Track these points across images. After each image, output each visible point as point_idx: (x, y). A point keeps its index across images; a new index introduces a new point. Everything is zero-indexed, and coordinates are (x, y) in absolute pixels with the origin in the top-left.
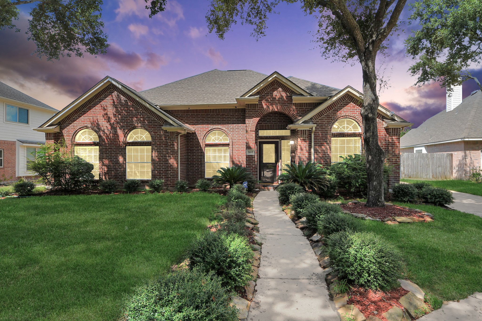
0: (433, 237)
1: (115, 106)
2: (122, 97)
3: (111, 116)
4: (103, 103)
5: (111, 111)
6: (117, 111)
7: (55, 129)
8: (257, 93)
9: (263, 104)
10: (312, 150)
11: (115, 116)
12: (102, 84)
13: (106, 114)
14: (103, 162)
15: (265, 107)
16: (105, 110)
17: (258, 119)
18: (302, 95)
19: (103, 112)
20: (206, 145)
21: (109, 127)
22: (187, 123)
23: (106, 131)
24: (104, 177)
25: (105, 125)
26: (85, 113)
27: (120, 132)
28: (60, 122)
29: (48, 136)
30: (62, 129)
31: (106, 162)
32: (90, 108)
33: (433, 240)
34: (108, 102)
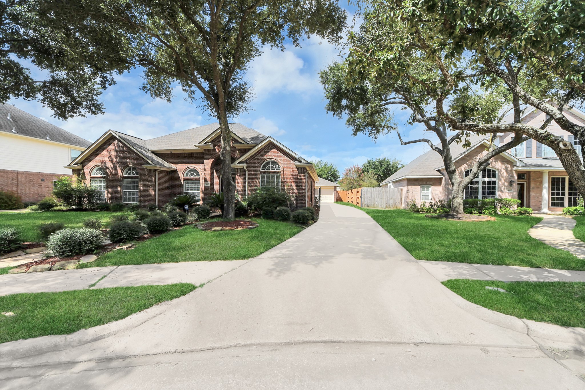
1: (116, 150)
2: (121, 145)
3: (113, 157)
4: (108, 148)
5: (113, 154)
6: (117, 155)
7: (79, 167)
8: (212, 141)
9: (216, 149)
10: (247, 184)
11: (116, 158)
12: (107, 135)
13: (111, 157)
14: (108, 190)
15: (217, 151)
16: (109, 153)
17: (213, 160)
18: (241, 143)
19: (108, 155)
20: (184, 179)
21: (112, 165)
22: (171, 163)
23: (110, 169)
24: (108, 201)
25: (109, 164)
26: (97, 155)
27: (119, 170)
28: (82, 162)
29: (74, 171)
30: (83, 166)
31: (110, 190)
32: (100, 152)
34: (111, 148)
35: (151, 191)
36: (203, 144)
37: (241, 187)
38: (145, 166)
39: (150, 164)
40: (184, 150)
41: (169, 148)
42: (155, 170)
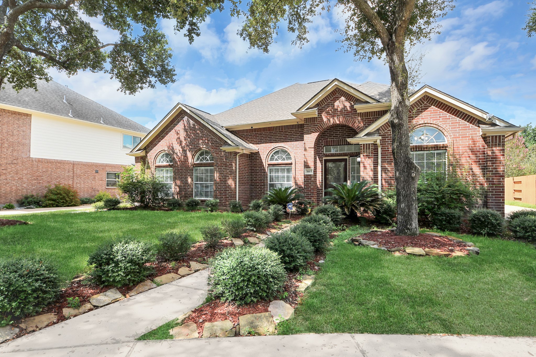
0: (426, 278)
1: (185, 130)
2: (192, 122)
3: (182, 139)
4: (177, 128)
5: (183, 135)
6: (187, 135)
7: (142, 153)
8: (317, 105)
9: (323, 117)
10: (379, 168)
11: (185, 139)
12: (175, 110)
13: (179, 138)
14: (175, 182)
15: (325, 119)
16: (178, 134)
17: (318, 134)
18: (367, 102)
19: (176, 137)
20: (269, 165)
21: (181, 150)
22: (251, 143)
23: (179, 154)
24: (176, 197)
25: (178, 149)
26: (163, 137)
27: (189, 154)
28: (145, 147)
29: (138, 159)
30: (147, 153)
31: (178, 182)
32: (167, 134)
33: (426, 281)
34: (180, 127)
35: (230, 182)
36: (303, 110)
37: (371, 174)
38: (223, 148)
39: (230, 145)
40: (270, 123)
41: (250, 123)
42: (236, 153)
